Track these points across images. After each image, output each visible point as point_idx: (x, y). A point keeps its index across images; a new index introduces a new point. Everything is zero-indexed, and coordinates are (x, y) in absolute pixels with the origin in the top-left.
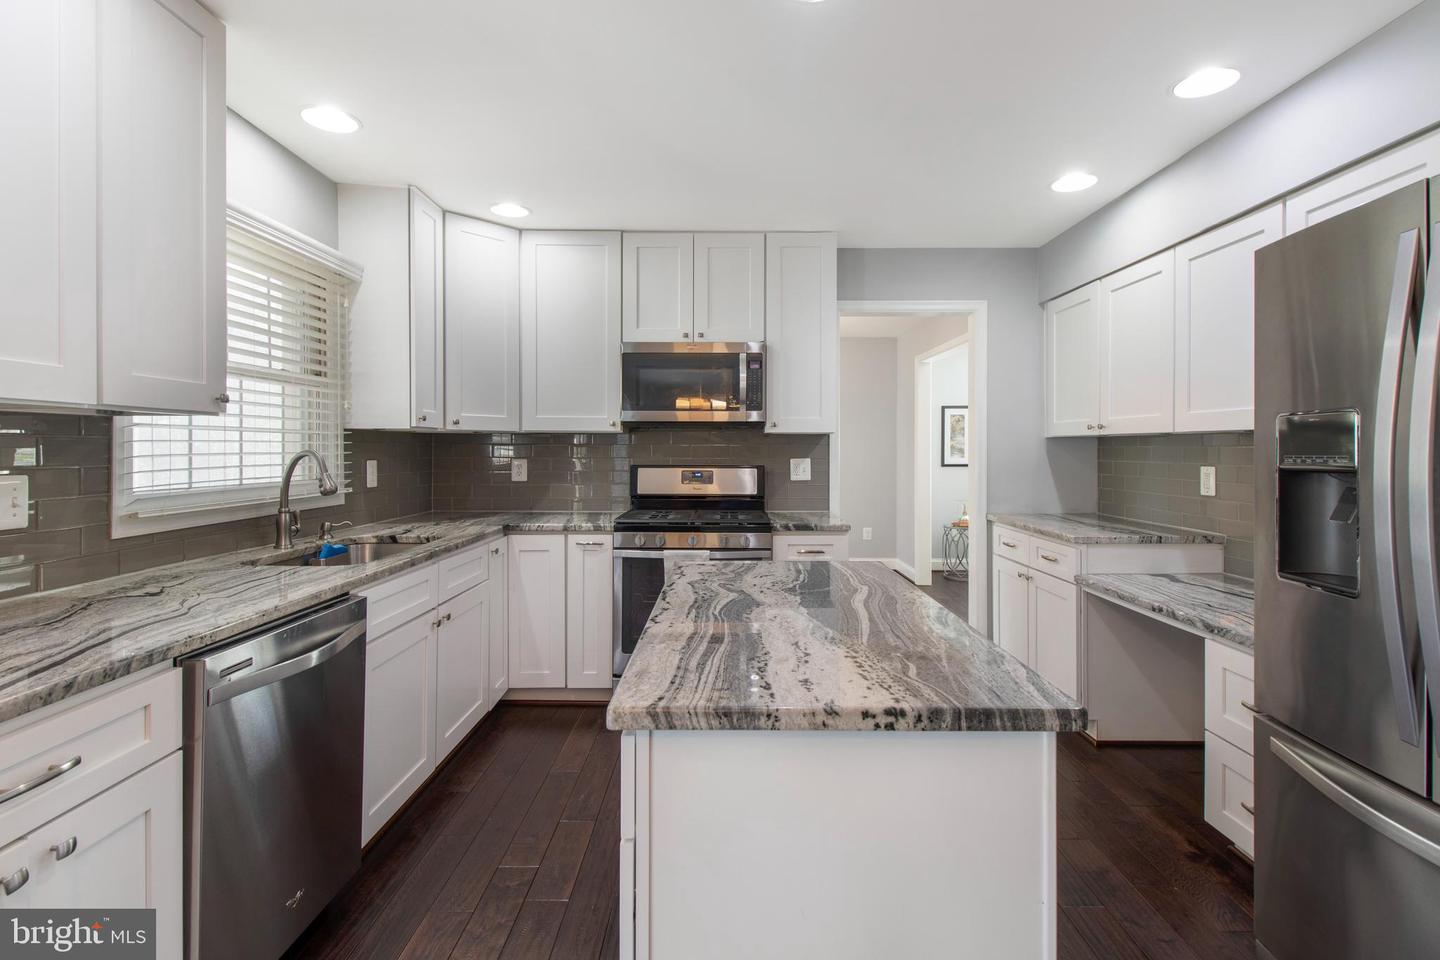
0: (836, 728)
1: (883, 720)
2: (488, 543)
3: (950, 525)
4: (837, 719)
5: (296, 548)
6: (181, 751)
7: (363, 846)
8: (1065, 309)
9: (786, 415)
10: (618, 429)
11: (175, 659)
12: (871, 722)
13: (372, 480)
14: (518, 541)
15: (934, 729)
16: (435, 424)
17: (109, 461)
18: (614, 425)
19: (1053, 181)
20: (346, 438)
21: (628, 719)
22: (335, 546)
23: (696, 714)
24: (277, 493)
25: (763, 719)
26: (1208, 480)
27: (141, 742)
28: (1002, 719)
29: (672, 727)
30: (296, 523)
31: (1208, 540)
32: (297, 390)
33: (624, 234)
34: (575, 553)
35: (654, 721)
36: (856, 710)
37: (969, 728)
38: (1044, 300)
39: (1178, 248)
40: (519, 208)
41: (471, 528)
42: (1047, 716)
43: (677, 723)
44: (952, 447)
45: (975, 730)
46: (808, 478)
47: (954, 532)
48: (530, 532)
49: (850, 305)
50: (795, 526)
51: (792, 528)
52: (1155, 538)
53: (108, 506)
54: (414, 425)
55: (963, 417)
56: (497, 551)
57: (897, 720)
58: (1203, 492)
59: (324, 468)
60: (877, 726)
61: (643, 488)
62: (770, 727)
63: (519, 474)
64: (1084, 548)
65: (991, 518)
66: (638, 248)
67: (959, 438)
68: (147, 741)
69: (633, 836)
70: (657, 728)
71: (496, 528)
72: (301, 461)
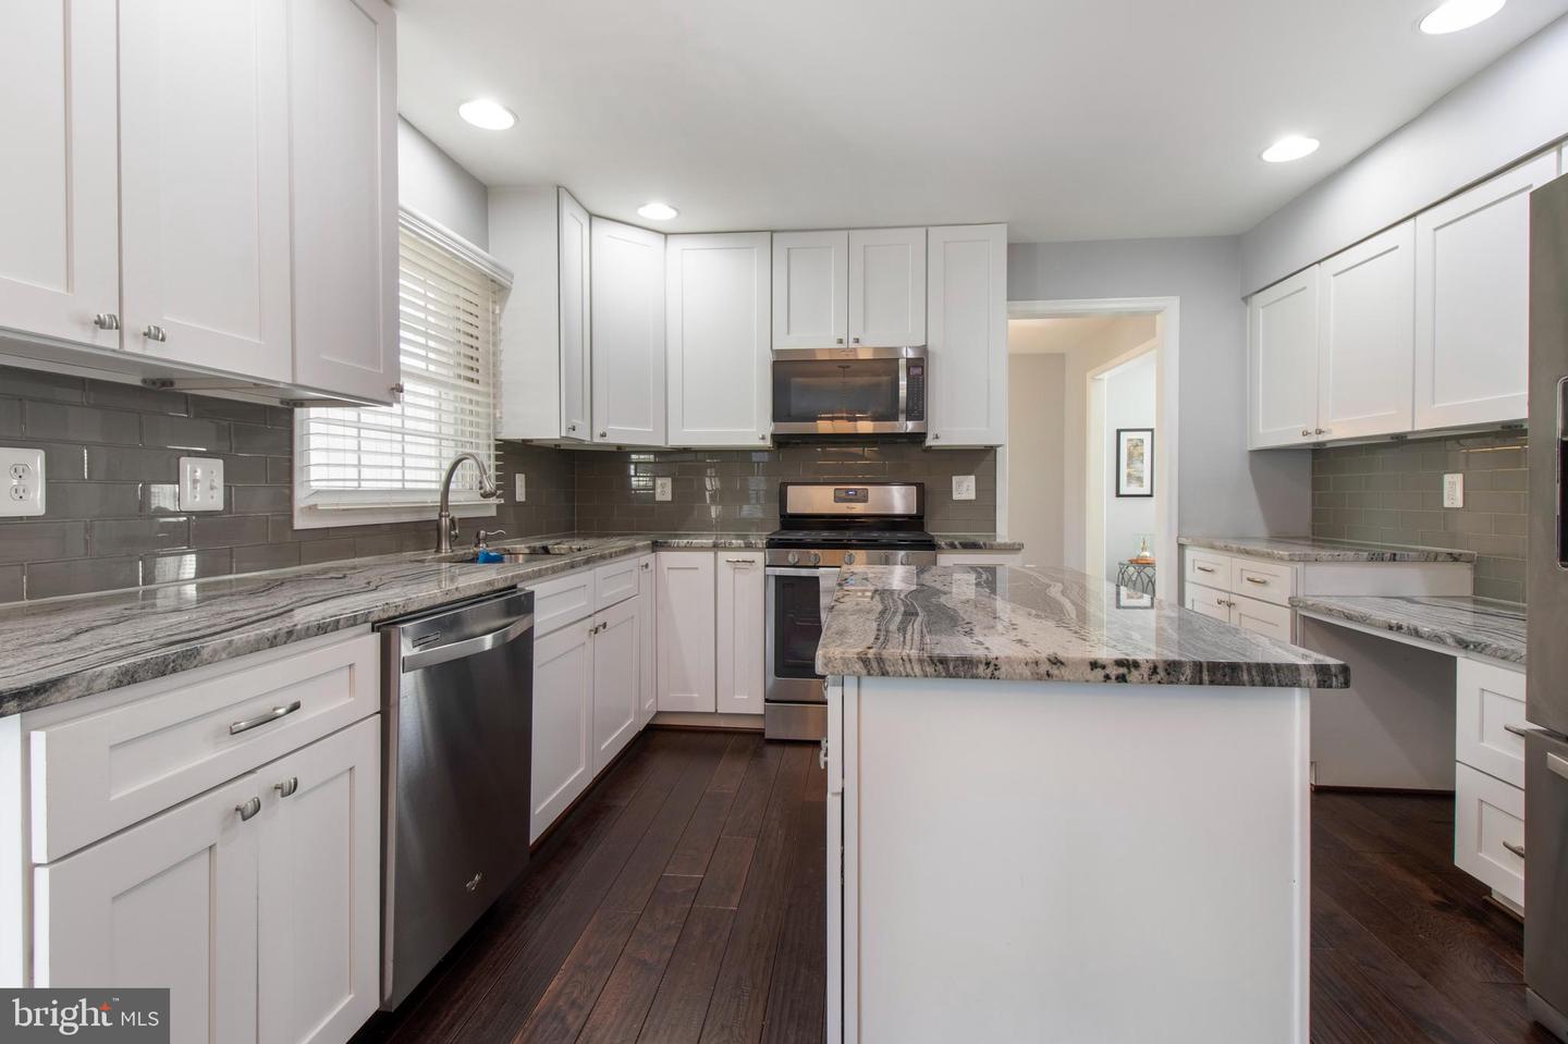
0: (1062, 679)
1: (1114, 671)
2: (638, 557)
3: (1126, 562)
4: (1063, 669)
5: (456, 553)
6: (379, 715)
7: (531, 842)
8: (1273, 303)
9: (949, 427)
10: (768, 443)
11: (373, 624)
12: (1099, 673)
13: (520, 495)
14: (667, 558)
15: (1172, 682)
16: (584, 435)
17: (291, 453)
18: (763, 438)
19: (1263, 151)
20: (497, 447)
21: (839, 665)
22: (492, 554)
23: (910, 660)
24: (438, 498)
25: (982, 667)
26: (1453, 490)
27: (346, 700)
28: (1249, 672)
29: (884, 673)
30: (455, 529)
31: (1455, 558)
32: (452, 394)
33: (774, 235)
34: (726, 572)
35: (866, 666)
36: (1083, 660)
37: (1212, 682)
38: (1248, 293)
39: (1419, 218)
40: (667, 208)
41: (620, 544)
42: (1303, 671)
43: (889, 669)
44: (1129, 475)
45: (1218, 684)
46: (973, 497)
47: (1131, 569)
48: (679, 548)
49: (1020, 306)
50: (961, 544)
51: (958, 546)
52: (1388, 555)
53: (290, 498)
54: (563, 434)
55: (1142, 441)
56: (647, 566)
57: (1130, 672)
58: (1447, 504)
59: (483, 470)
60: (1107, 677)
61: (794, 507)
62: (990, 675)
63: (663, 493)
64: (1300, 566)
65: (1183, 541)
66: (789, 249)
67: (1138, 465)
68: (352, 699)
69: (840, 791)
70: (869, 674)
71: (645, 543)
72: (460, 466)
